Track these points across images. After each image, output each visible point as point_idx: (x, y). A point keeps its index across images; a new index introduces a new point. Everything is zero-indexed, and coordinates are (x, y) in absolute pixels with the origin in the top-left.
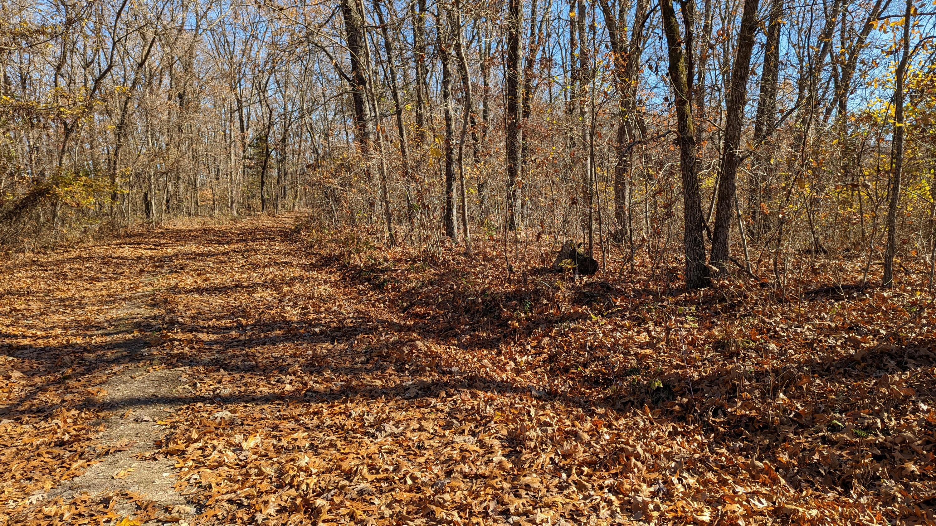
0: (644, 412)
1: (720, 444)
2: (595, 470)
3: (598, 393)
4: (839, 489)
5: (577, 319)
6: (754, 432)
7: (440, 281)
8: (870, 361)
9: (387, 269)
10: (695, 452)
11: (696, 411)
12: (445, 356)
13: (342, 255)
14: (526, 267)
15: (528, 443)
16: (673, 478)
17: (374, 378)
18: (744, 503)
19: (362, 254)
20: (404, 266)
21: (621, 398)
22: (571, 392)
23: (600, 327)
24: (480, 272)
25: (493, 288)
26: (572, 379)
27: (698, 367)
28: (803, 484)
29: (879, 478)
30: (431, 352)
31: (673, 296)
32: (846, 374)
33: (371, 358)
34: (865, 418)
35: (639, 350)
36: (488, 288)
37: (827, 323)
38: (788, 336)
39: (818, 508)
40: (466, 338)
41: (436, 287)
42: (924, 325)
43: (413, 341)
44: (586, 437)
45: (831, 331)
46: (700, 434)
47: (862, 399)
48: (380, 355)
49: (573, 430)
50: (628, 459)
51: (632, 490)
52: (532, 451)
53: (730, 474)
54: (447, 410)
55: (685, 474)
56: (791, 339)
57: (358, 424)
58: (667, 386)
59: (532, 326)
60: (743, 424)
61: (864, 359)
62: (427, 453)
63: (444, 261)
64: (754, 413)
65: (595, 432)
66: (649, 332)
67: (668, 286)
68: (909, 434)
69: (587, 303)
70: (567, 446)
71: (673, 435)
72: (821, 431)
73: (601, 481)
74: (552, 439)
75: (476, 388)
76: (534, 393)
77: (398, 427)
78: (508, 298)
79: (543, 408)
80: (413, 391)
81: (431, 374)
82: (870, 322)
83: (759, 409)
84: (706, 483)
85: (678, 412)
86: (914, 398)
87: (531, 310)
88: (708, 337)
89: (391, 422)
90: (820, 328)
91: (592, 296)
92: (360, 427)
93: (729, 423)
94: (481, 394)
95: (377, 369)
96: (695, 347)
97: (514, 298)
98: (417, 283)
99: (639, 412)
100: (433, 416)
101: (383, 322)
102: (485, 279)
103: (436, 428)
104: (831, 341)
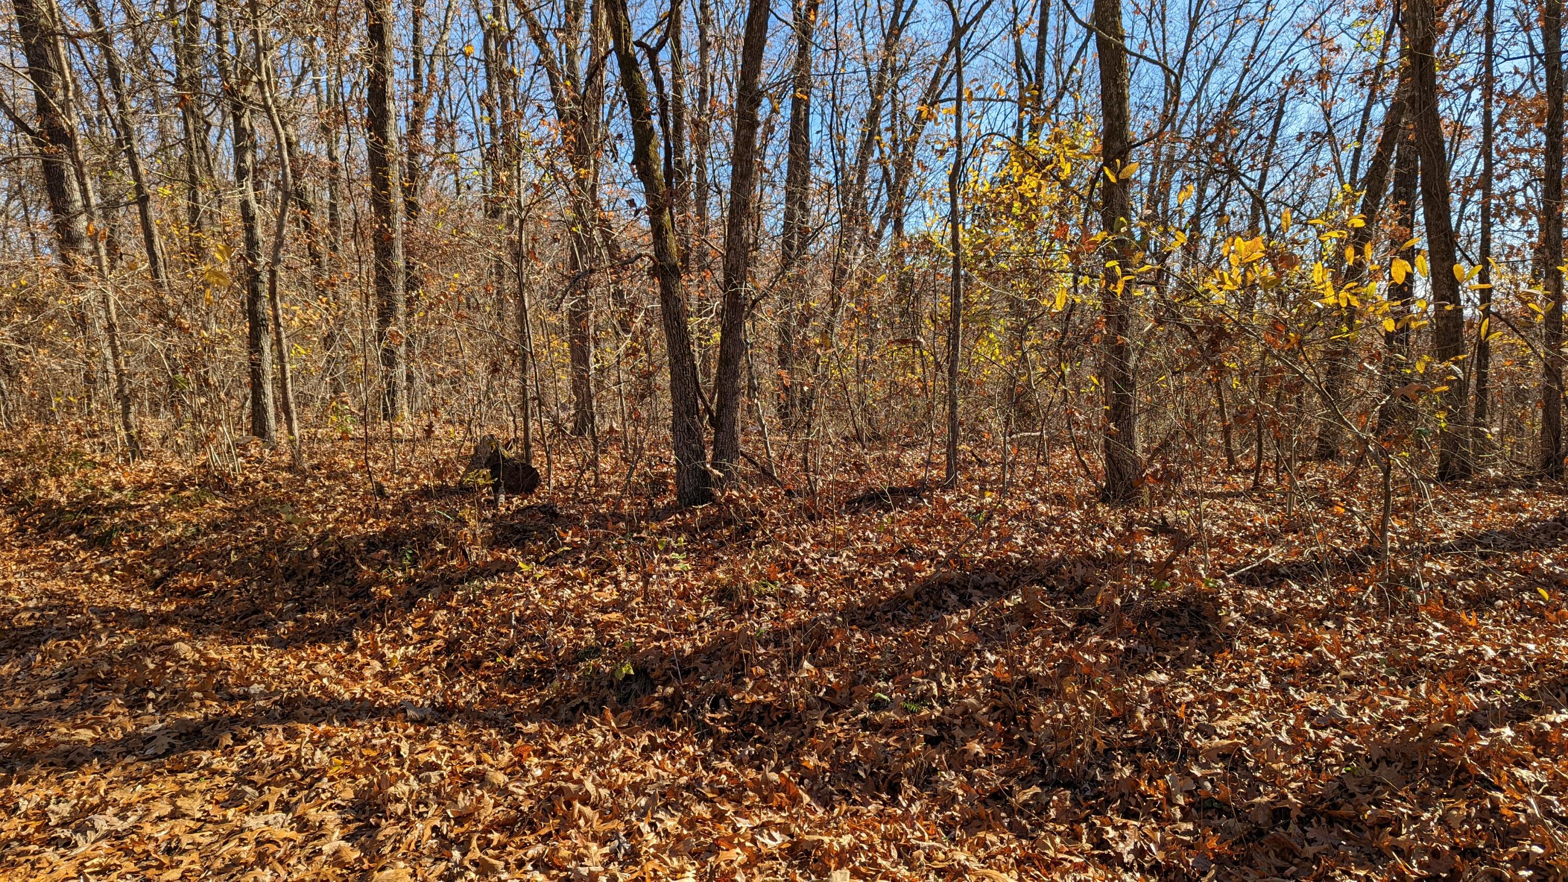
0: (604, 721)
1: (722, 754)
2: (512, 834)
3: (531, 696)
4: (884, 796)
5: (497, 573)
6: (771, 727)
7: (236, 522)
8: (926, 598)
9: (120, 505)
10: (681, 774)
11: (686, 706)
12: (237, 666)
13: (18, 482)
14: (410, 485)
15: (391, 807)
16: (641, 825)
17: (76, 727)
18: (748, 844)
19: (64, 479)
20: (157, 498)
21: (568, 701)
22: (482, 702)
23: (536, 582)
24: (320, 501)
25: (343, 527)
26: (486, 679)
27: (692, 633)
28: (835, 797)
29: (935, 771)
30: (209, 660)
31: (658, 520)
32: (896, 621)
33: (73, 686)
34: (917, 684)
35: (600, 616)
36: (333, 530)
37: (871, 546)
38: (821, 570)
39: (853, 831)
40: (284, 628)
41: (225, 533)
42: (993, 540)
43: (170, 643)
44: (500, 778)
45: (877, 558)
46: (692, 743)
47: (915, 656)
48: (93, 680)
49: (478, 771)
50: (569, 805)
51: (574, 858)
52: (399, 819)
53: (730, 801)
54: (235, 768)
55: (661, 815)
56: (824, 575)
57: (34, 824)
58: (642, 671)
59: (415, 592)
60: (755, 718)
61: (917, 596)
62: (186, 859)
63: (247, 483)
64: (770, 697)
65: (517, 770)
66: (616, 582)
67: (651, 504)
68: (972, 700)
69: (517, 544)
70: (463, 800)
71: (647, 753)
72: (861, 711)
73: (522, 852)
74: (437, 793)
75: (299, 720)
76: (410, 713)
77: (124, 818)
78: (373, 544)
79: (427, 738)
80: (163, 743)
81: (203, 705)
82: (926, 541)
83: (778, 689)
84: (692, 823)
85: (659, 712)
86: (979, 647)
87: (414, 563)
88: (709, 583)
89: (111, 810)
90: (863, 554)
91: (525, 531)
92: (38, 830)
93: (735, 719)
94: (306, 729)
95: (84, 707)
96: (688, 600)
97: (384, 544)
98: (185, 530)
99: (596, 720)
100: (203, 785)
101: (103, 613)
102: (329, 512)
103: (209, 807)
104: (877, 572)
